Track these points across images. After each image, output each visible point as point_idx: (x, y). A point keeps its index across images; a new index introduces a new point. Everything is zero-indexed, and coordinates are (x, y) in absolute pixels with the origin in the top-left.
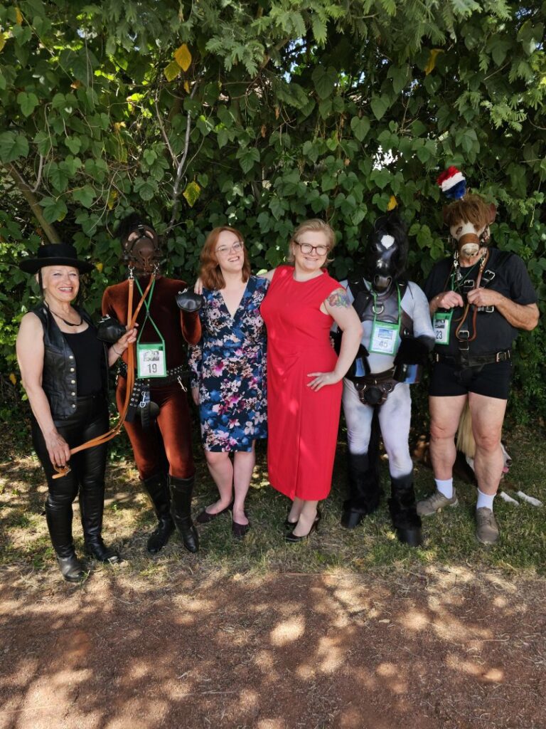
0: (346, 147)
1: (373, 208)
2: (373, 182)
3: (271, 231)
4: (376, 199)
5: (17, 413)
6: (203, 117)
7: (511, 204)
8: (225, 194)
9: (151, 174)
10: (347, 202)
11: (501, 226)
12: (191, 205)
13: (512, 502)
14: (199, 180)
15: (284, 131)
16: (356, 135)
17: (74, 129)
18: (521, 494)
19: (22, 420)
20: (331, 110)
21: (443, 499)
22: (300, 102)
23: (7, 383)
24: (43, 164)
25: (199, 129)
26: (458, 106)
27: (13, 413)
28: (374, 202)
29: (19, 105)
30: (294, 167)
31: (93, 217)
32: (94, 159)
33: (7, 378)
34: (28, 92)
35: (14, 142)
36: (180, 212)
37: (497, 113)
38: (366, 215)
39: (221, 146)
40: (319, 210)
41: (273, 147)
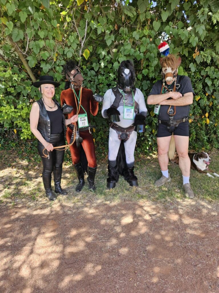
6: (92, 21)
9: (72, 46)
14: (89, 49)
20: (144, 18)
21: (165, 178)
23: (13, 133)
24: (29, 42)
29: (20, 17)
34: (23, 11)
35: (18, 33)
37: (215, 17)
38: (158, 63)
39: (98, 34)
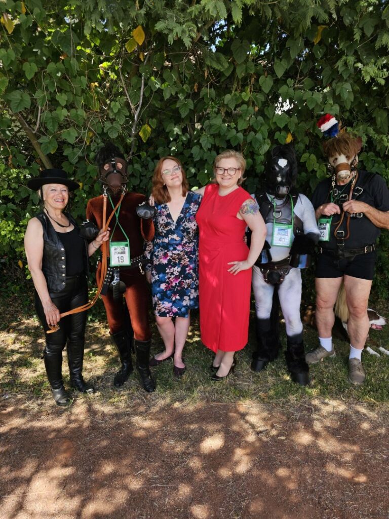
0: (256, 98)
1: (275, 142)
2: (275, 123)
3: (201, 160)
4: (277, 135)
5: (23, 288)
6: (153, 78)
7: (377, 138)
8: (168, 133)
9: (116, 119)
10: (256, 138)
11: (369, 155)
12: (145, 141)
13: (375, 355)
14: (150, 123)
15: (211, 87)
16: (263, 89)
17: (62, 88)
18: (382, 349)
19: (26, 293)
20: (244, 72)
21: (325, 352)
22: (223, 66)
23: (16, 267)
24: (41, 113)
25: (150, 87)
26: (338, 67)
27: (21, 288)
28: (275, 138)
29: (25, 71)
30: (218, 113)
31: (75, 150)
32: (76, 109)
33: (17, 264)
34: (30, 62)
35: (21, 98)
36: (137, 146)
37: (366, 72)
38: (270, 148)
39: (165, 99)
40: (236, 144)
41: (203, 98)
